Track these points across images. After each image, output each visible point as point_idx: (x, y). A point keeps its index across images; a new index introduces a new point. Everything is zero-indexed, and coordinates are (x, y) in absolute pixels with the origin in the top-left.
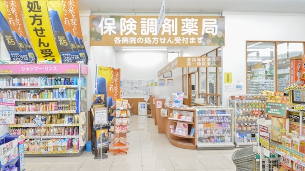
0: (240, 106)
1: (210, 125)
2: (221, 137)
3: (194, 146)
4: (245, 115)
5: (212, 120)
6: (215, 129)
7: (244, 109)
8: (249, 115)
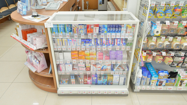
0: (161, 16)
1: (85, 55)
2: (105, 76)
3: (53, 89)
4: (167, 36)
5: (88, 45)
6: (93, 62)
7: (168, 23)
8: (175, 36)
